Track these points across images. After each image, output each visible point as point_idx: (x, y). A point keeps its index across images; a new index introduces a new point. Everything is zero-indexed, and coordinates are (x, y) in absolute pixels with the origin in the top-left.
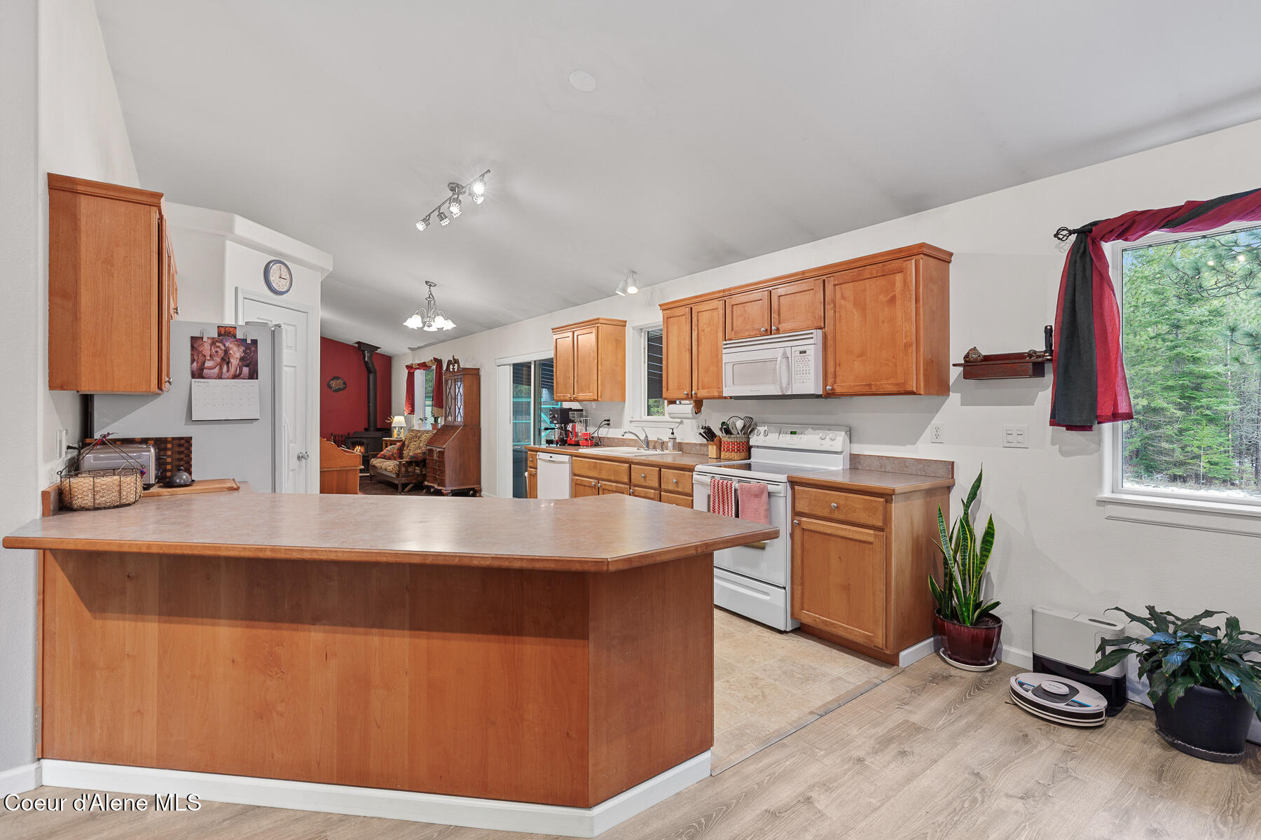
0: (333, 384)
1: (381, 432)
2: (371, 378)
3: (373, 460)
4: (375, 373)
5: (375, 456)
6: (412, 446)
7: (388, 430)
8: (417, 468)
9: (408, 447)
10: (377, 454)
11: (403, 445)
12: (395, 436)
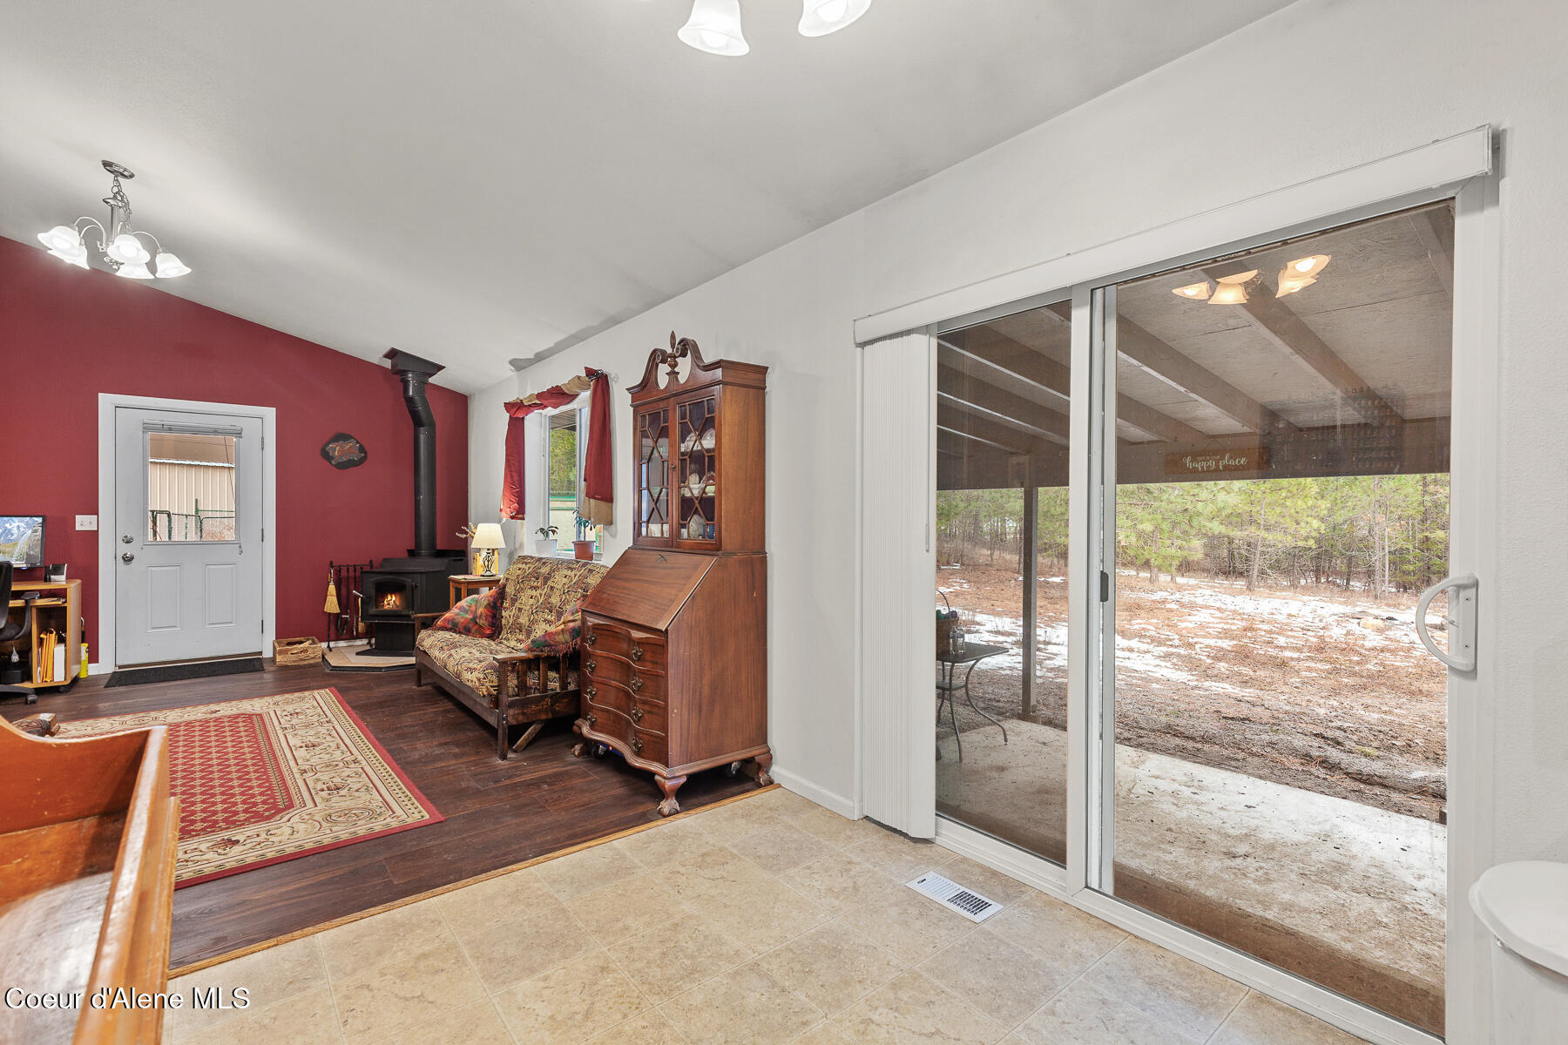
0: (336, 450)
1: (446, 560)
2: (422, 438)
3: (423, 634)
4: (432, 425)
5: (428, 624)
6: (527, 600)
7: (459, 556)
8: (552, 674)
9: (514, 601)
10: (435, 619)
11: (502, 594)
12: (478, 571)
